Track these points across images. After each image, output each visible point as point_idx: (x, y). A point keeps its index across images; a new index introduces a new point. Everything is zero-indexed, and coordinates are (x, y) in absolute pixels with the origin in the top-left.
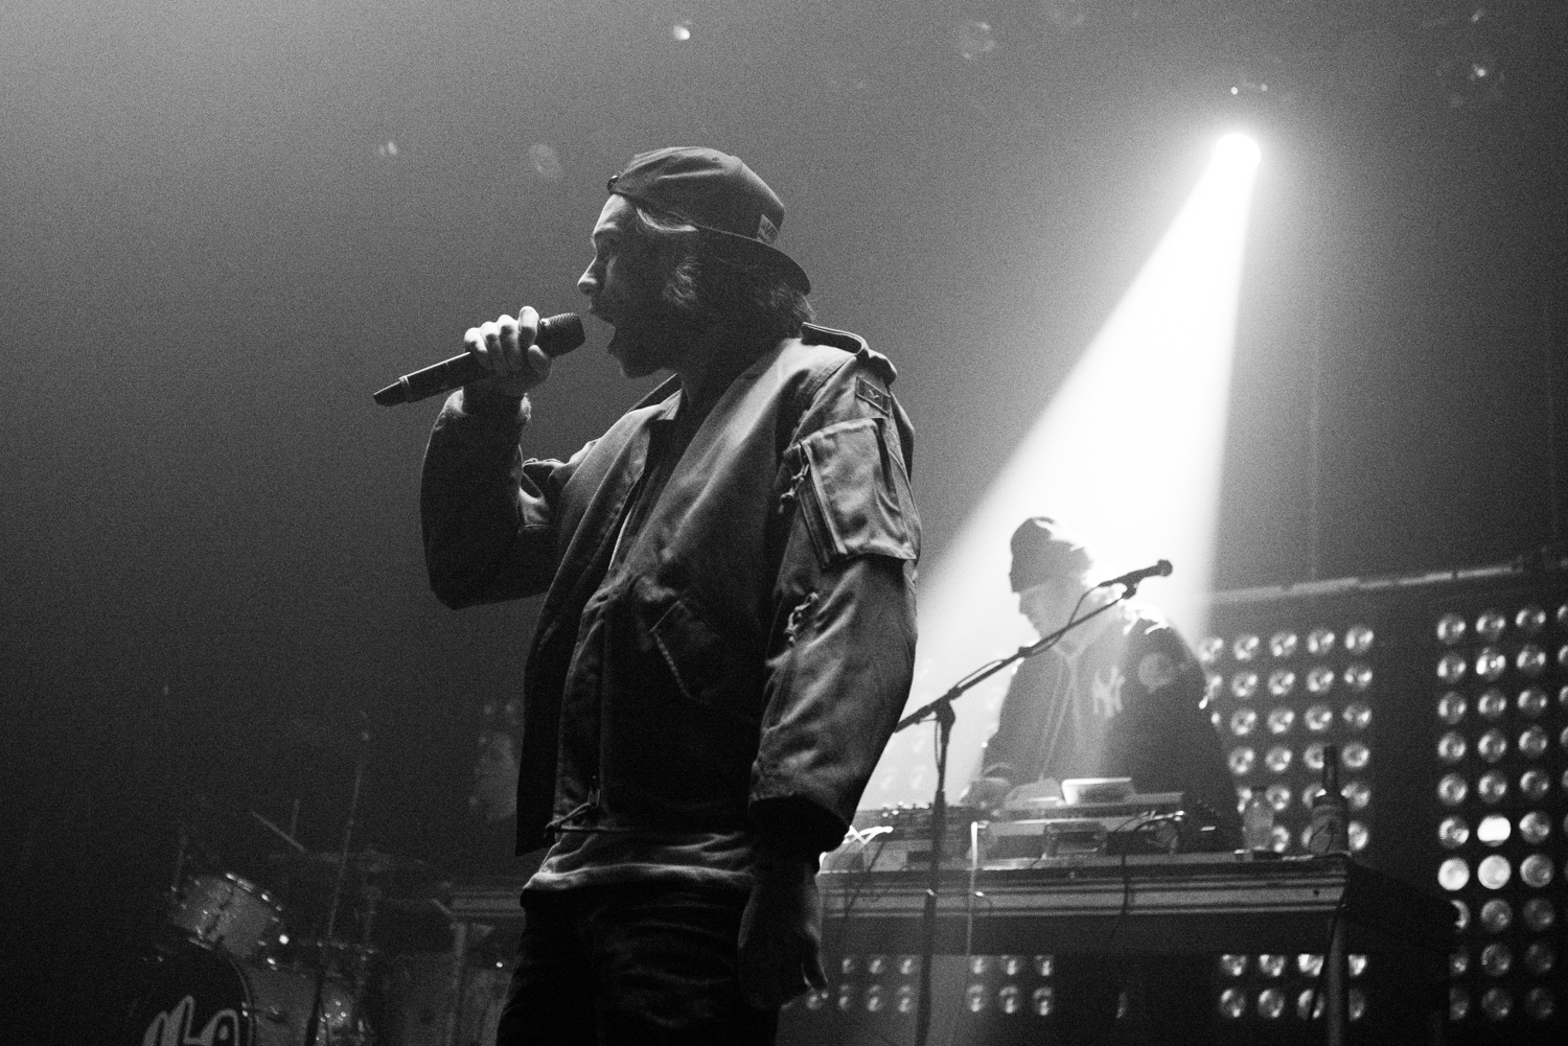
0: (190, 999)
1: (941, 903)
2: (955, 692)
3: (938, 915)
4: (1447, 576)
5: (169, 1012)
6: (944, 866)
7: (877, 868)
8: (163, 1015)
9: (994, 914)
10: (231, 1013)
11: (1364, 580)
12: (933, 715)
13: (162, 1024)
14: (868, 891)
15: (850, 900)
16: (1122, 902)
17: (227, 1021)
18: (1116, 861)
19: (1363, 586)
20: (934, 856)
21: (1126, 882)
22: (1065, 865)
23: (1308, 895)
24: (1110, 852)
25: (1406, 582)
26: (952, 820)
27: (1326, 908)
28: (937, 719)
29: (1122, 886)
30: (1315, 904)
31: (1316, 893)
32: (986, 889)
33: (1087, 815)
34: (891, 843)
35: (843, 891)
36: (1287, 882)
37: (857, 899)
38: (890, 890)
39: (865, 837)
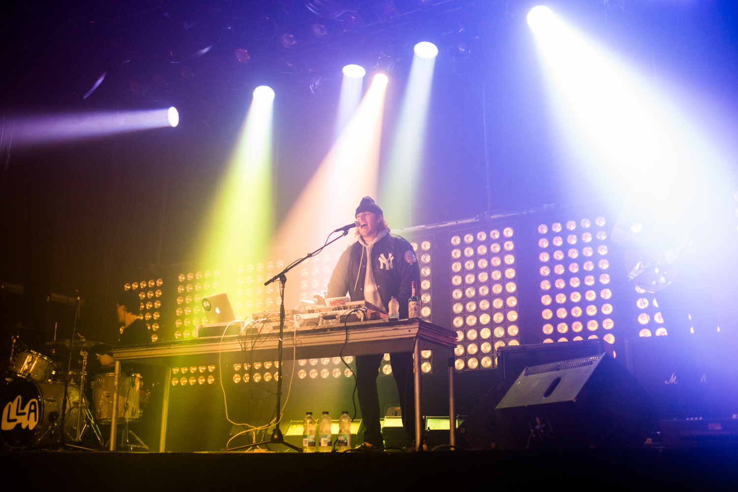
0: (19, 397)
1: (284, 343)
2: (286, 270)
3: (283, 347)
4: (454, 223)
5: (12, 402)
6: (284, 331)
7: (262, 333)
8: (10, 403)
9: (303, 345)
10: (35, 400)
11: (426, 226)
12: (279, 279)
13: (10, 406)
14: (259, 340)
15: (253, 344)
16: (345, 339)
17: (34, 403)
18: (343, 325)
19: (427, 228)
20: (282, 326)
21: (346, 332)
22: (326, 327)
23: (407, 332)
24: (341, 322)
25: (441, 225)
26: (288, 315)
27: (412, 336)
28: (281, 280)
29: (345, 333)
30: (409, 334)
31: (410, 331)
32: (300, 337)
33: (333, 310)
34: (267, 324)
35: (250, 341)
36: (400, 328)
37: (256, 343)
38: (267, 340)
39: (258, 322)
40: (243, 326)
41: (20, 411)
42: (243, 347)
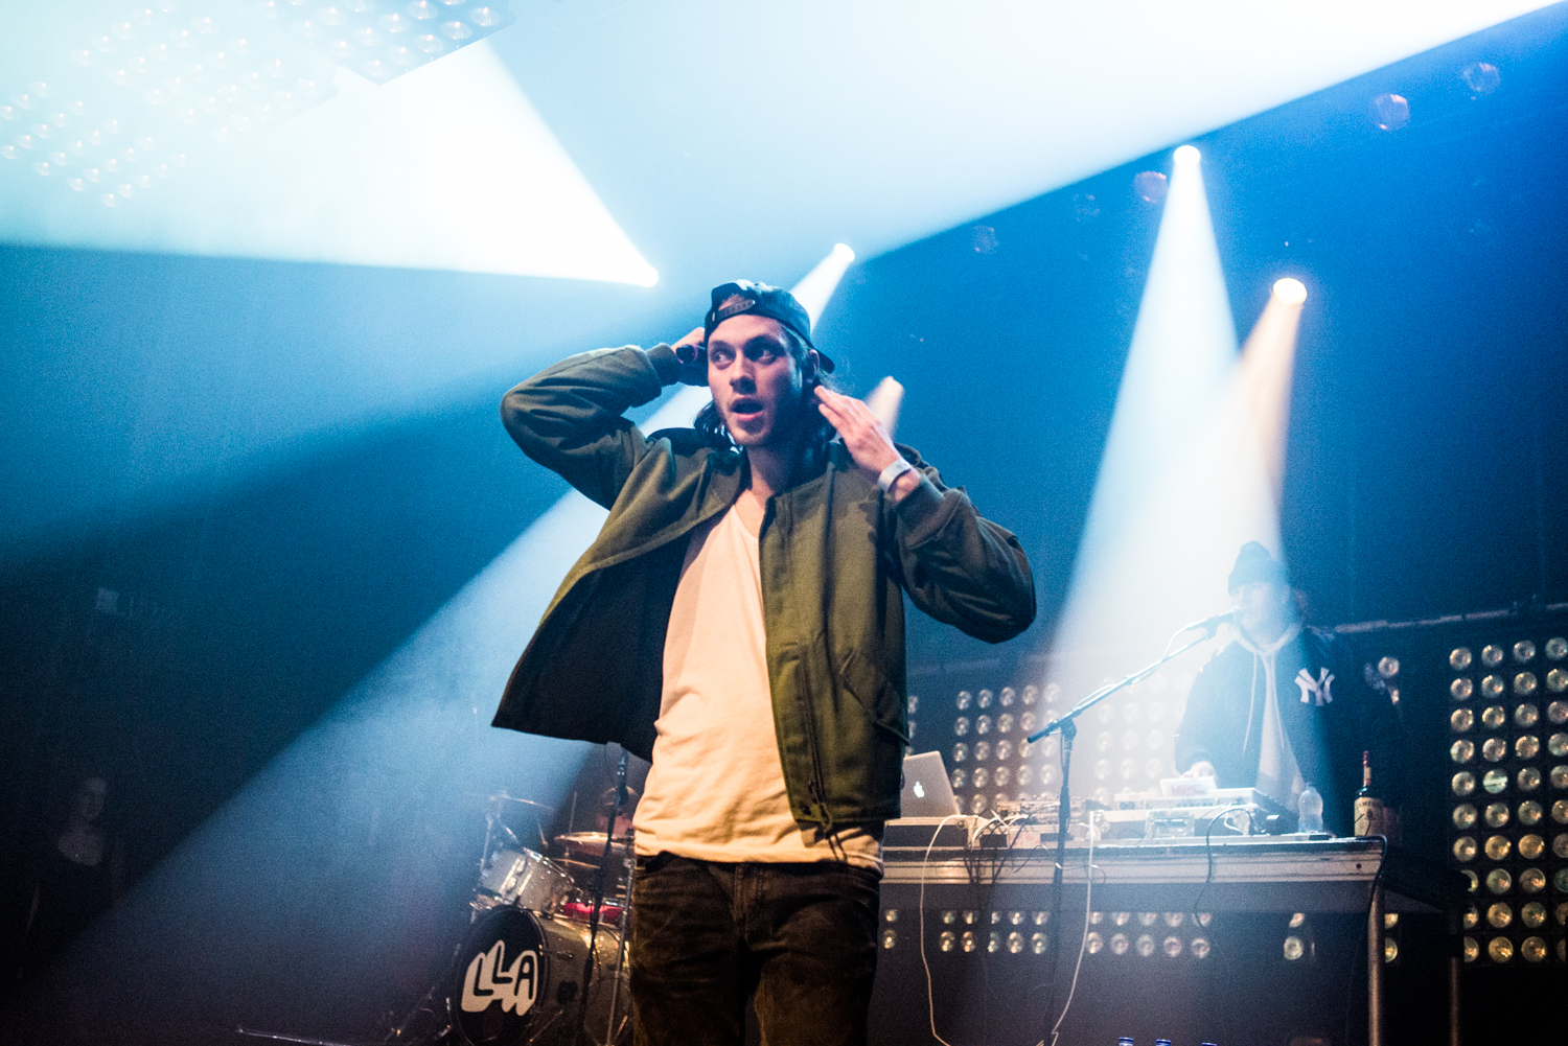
0: (501, 943)
1: (1065, 874)
2: (1076, 713)
3: (1064, 882)
4: (1458, 618)
5: (486, 954)
6: (1068, 845)
7: (1018, 846)
8: (482, 955)
9: (1108, 881)
10: (532, 953)
12: (1058, 731)
13: (481, 960)
14: (1010, 863)
15: (996, 869)
16: (1207, 873)
17: (528, 959)
18: (1201, 842)
20: (1062, 836)
21: (1210, 859)
22: (1162, 845)
23: (1352, 867)
24: (1199, 834)
25: (1424, 622)
26: (1076, 809)
27: (1366, 878)
28: (1063, 733)
29: (1207, 861)
30: (1357, 874)
31: (1359, 866)
32: (1101, 862)
33: (1179, 806)
34: (1028, 827)
35: (990, 863)
36: (1336, 858)
37: (1003, 869)
38: (1029, 863)
39: (1007, 822)
40: (975, 830)
41: (500, 974)
42: (974, 874)
